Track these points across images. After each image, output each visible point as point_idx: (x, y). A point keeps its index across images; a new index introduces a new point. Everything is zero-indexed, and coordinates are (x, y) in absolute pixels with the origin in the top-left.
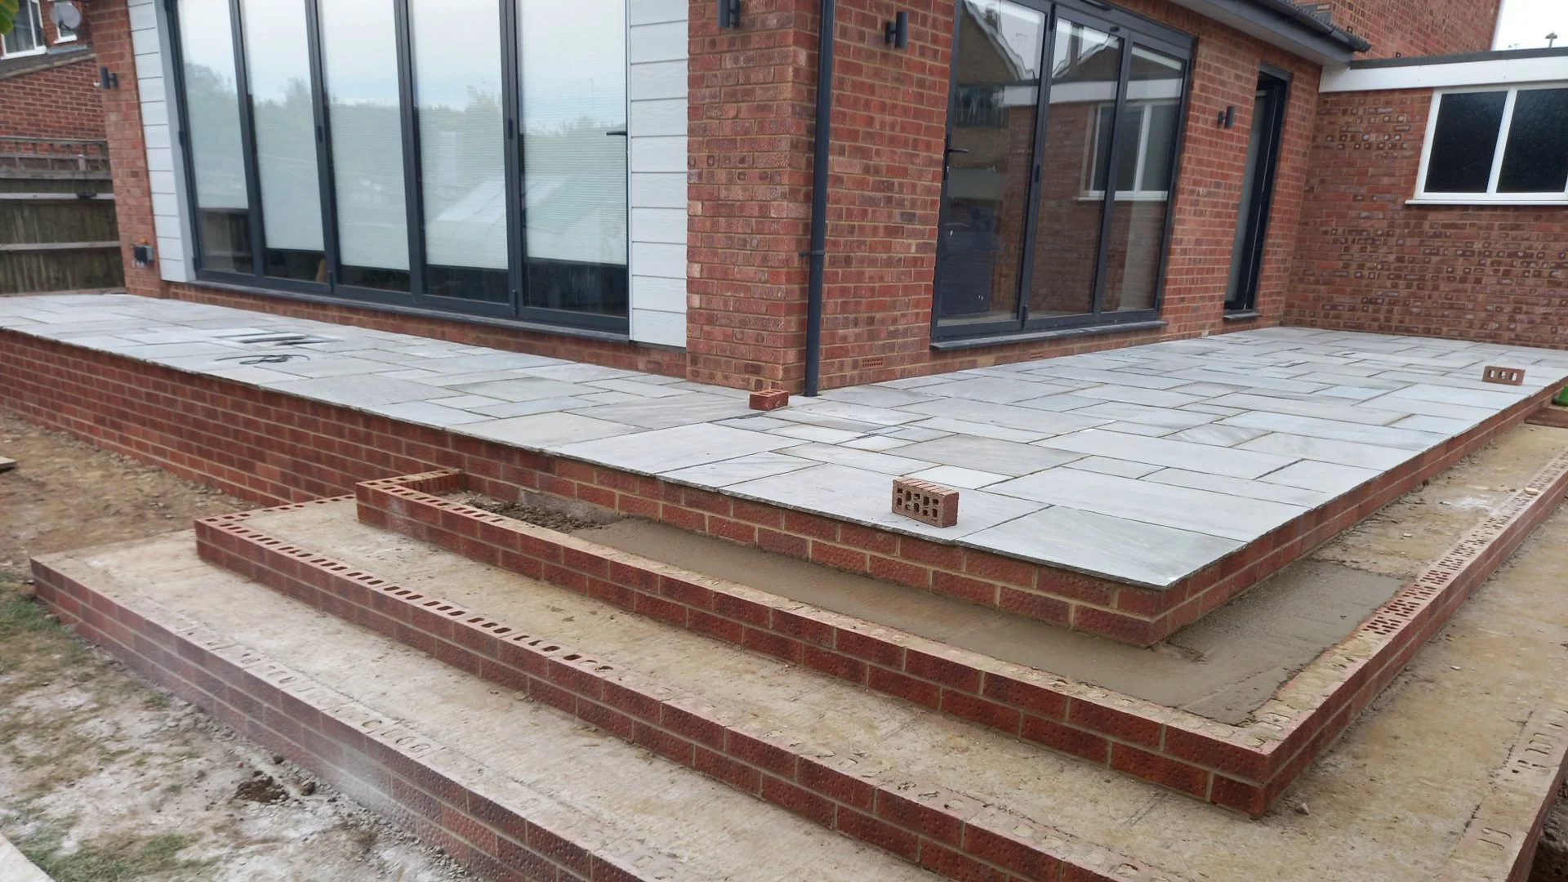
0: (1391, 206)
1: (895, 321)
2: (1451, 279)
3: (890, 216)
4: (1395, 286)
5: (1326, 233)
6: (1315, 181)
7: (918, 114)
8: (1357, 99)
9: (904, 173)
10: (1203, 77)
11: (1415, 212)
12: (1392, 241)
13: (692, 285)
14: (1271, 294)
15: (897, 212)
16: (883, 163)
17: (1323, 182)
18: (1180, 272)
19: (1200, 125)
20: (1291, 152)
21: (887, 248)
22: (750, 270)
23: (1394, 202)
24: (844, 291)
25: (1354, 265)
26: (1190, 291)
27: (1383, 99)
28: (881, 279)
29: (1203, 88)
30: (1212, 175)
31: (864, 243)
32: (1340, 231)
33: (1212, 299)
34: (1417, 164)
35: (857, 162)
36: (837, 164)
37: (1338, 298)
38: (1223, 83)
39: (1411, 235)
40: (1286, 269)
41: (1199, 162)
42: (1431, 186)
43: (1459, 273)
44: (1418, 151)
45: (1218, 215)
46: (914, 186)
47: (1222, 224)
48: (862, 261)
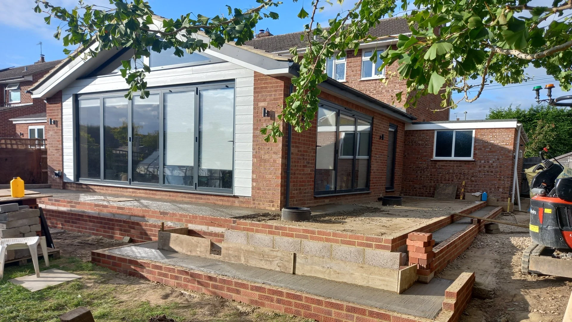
0: (427, 160)
1: (305, 189)
2: (445, 180)
3: (304, 162)
4: (431, 182)
5: (410, 168)
6: (406, 154)
7: (310, 137)
8: (415, 132)
9: (307, 152)
10: (376, 127)
11: (433, 162)
12: (428, 170)
13: (253, 180)
14: (397, 184)
15: (305, 161)
16: (302, 149)
17: (408, 154)
18: (373, 178)
19: (376, 139)
20: (399, 146)
21: (303, 170)
22: (270, 176)
23: (428, 159)
24: (294, 181)
25: (419, 177)
26: (376, 183)
27: (422, 132)
28: (302, 178)
29: (376, 130)
30: (380, 152)
31: (298, 169)
32: (414, 167)
33: (382, 185)
34: (433, 149)
35: (296, 149)
36: (293, 150)
37: (416, 186)
38: (380, 129)
39: (433, 168)
40: (401, 178)
41: (376, 149)
42: (437, 155)
43: (447, 178)
44: (433, 146)
45: (382, 163)
46: (309, 155)
47: (383, 165)
48: (298, 174)
